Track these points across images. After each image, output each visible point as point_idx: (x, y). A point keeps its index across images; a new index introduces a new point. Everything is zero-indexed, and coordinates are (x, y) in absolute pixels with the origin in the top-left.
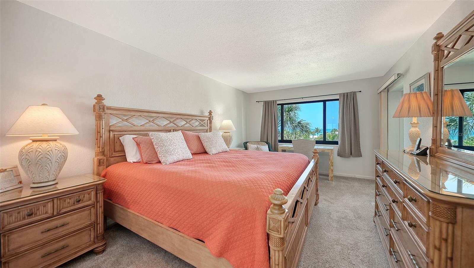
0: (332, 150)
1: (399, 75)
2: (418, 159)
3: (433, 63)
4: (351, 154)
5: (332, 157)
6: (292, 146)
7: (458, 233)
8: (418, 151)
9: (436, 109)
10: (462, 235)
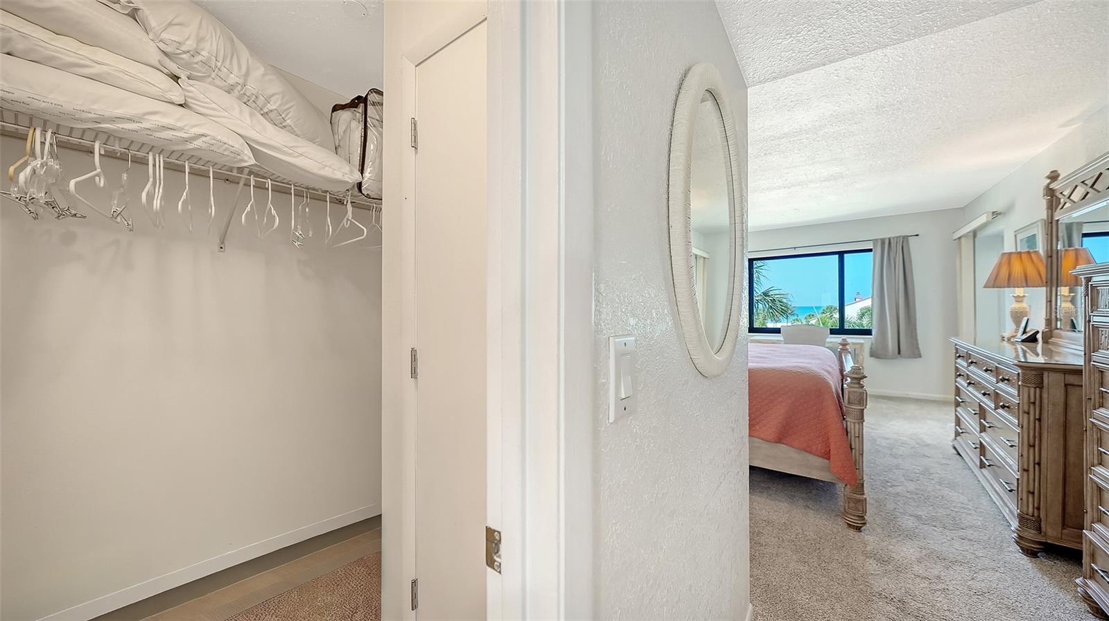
0: (862, 344)
1: (996, 214)
2: (1023, 347)
3: (1046, 211)
4: (899, 353)
5: (861, 357)
6: (782, 339)
7: (1045, 395)
8: (1025, 337)
9: (1049, 276)
10: (1048, 398)
